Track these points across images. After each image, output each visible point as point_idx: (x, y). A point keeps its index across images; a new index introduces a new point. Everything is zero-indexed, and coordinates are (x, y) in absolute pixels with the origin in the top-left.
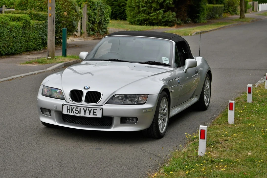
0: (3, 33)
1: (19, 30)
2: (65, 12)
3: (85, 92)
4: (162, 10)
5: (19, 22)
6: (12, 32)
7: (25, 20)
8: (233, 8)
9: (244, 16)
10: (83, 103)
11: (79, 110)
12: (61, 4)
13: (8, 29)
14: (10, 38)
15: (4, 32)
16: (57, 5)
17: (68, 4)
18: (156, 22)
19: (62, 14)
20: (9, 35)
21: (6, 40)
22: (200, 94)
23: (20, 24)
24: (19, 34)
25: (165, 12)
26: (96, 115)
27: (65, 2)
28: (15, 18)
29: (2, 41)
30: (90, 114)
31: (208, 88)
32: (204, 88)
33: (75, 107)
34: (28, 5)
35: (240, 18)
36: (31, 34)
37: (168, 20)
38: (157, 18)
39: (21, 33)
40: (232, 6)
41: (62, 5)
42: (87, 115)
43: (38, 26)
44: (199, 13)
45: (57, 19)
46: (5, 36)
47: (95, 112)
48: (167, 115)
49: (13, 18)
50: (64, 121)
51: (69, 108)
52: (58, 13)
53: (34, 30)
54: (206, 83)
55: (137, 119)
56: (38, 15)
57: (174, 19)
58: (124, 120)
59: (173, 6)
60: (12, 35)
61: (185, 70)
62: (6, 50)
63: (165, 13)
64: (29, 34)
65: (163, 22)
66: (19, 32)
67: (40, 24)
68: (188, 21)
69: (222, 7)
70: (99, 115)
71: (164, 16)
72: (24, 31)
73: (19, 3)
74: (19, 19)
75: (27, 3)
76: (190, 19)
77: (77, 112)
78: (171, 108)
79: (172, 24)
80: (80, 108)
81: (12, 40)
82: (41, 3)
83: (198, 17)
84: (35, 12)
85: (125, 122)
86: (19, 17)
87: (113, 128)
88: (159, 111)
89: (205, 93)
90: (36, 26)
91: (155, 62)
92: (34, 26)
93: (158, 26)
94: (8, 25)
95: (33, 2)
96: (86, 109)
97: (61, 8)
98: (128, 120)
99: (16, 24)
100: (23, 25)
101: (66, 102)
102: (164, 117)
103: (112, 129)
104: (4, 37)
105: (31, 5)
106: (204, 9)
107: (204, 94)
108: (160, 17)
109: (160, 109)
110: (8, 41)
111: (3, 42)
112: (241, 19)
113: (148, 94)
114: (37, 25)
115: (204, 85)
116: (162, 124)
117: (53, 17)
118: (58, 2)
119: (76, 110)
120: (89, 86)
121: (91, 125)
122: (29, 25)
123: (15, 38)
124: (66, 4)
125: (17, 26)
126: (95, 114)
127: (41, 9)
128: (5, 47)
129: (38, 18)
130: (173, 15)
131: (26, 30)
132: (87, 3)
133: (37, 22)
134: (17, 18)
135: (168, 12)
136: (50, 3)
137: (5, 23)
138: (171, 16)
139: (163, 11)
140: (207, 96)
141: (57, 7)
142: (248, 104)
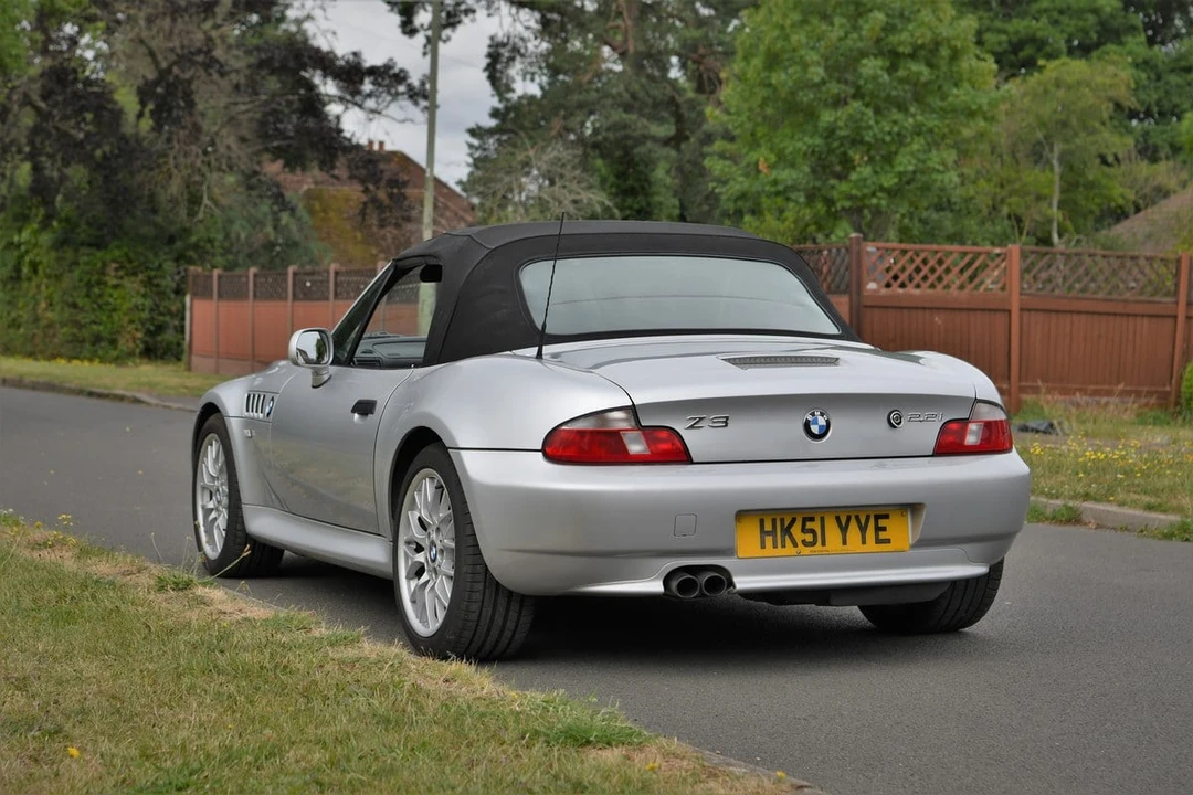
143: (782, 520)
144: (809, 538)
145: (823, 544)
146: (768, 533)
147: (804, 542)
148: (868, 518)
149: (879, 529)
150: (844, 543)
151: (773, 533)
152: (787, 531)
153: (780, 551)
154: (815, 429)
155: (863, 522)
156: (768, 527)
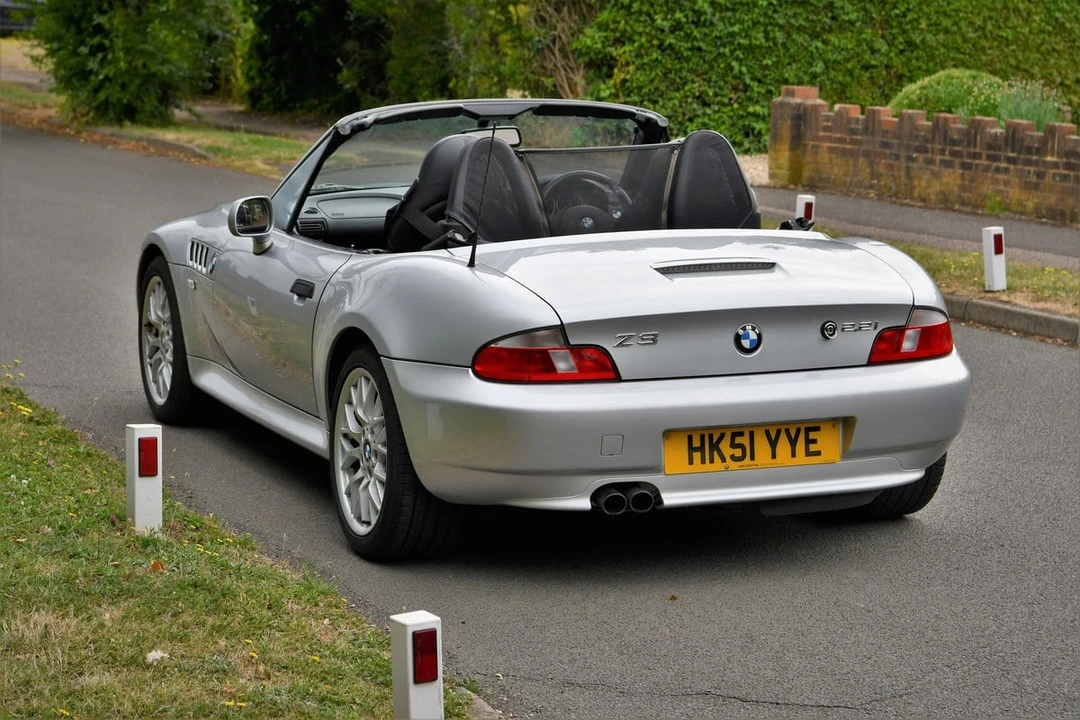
143: (711, 436)
144: (738, 453)
145: (752, 458)
146: (696, 449)
147: (733, 457)
148: (798, 431)
149: (809, 441)
150: (774, 457)
151: (701, 449)
152: (715, 447)
153: (708, 466)
154: (746, 343)
155: (793, 436)
156: (696, 443)
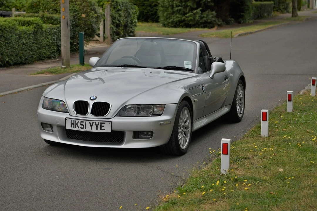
0: (10, 39)
1: (30, 36)
2: (84, 13)
3: (91, 103)
4: (199, 9)
5: (30, 27)
6: (22, 38)
7: (36, 24)
8: (285, 5)
9: (297, 14)
10: (89, 115)
11: (84, 124)
12: (78, 5)
13: (16, 35)
14: (19, 45)
15: (12, 38)
16: (74, 6)
17: (87, 5)
18: (193, 23)
19: (80, 16)
20: (17, 41)
21: (15, 48)
22: (232, 103)
23: (31, 28)
24: (29, 40)
25: (202, 11)
26: (104, 129)
27: (82, 2)
28: (24, 22)
29: (10, 48)
30: (97, 129)
31: (241, 96)
32: (236, 96)
33: (80, 121)
34: (40, 7)
35: (292, 16)
36: (43, 39)
37: (207, 21)
38: (194, 19)
39: (32, 39)
40: (283, 3)
41: (80, 6)
42: (94, 130)
43: (51, 31)
44: (244, 12)
45: (74, 22)
46: (14, 43)
47: (103, 126)
48: (190, 128)
49: (23, 23)
50: (69, 138)
51: (73, 122)
52: (75, 15)
53: (47, 35)
54: (238, 91)
55: (152, 133)
56: (52, 18)
57: (214, 19)
58: (137, 135)
59: (213, 4)
60: (21, 41)
61: (211, 76)
62: (15, 59)
63: (204, 13)
64: (41, 40)
65: (202, 23)
66: (30, 38)
67: (54, 28)
68: (231, 21)
69: (271, 5)
70: (107, 129)
71: (202, 16)
72: (35, 37)
73: (30, 5)
74: (29, 23)
75: (39, 5)
76: (233, 19)
77: (82, 127)
78: (194, 120)
79: (211, 25)
80: (86, 122)
81: (21, 48)
82: (55, 4)
83: (242, 17)
84: (49, 15)
85: (139, 136)
86: (30, 21)
87: (125, 144)
88: (178, 123)
89: (237, 102)
90: (49, 31)
91: (175, 67)
92: (47, 30)
93: (195, 28)
94: (16, 30)
95: (46, 3)
96: (93, 123)
97: (78, 9)
98: (142, 134)
99: (26, 29)
100: (34, 30)
101: (69, 115)
102: (185, 130)
103: (123, 146)
104: (11, 45)
105: (44, 6)
106: (249, 7)
107: (236, 104)
108: (197, 18)
109: (180, 121)
110: (17, 48)
111: (11, 50)
112: (294, 18)
113: (165, 104)
114: (50, 29)
115: (236, 93)
116: (183, 138)
117: (67, 20)
118: (75, 2)
119: (81, 125)
120: (95, 96)
121: (100, 141)
122: (42, 30)
123: (25, 45)
124: (84, 4)
125: (27, 31)
126: (102, 128)
127: (56, 11)
128: (13, 56)
129: (52, 22)
130: (212, 14)
131: (37, 35)
132: (111, 3)
133: (51, 26)
134: (27, 22)
135: (207, 11)
136: (63, 3)
137: (12, 29)
138: (210, 16)
139: (201, 10)
140: (240, 105)
141: (73, 9)
142: (288, 113)
